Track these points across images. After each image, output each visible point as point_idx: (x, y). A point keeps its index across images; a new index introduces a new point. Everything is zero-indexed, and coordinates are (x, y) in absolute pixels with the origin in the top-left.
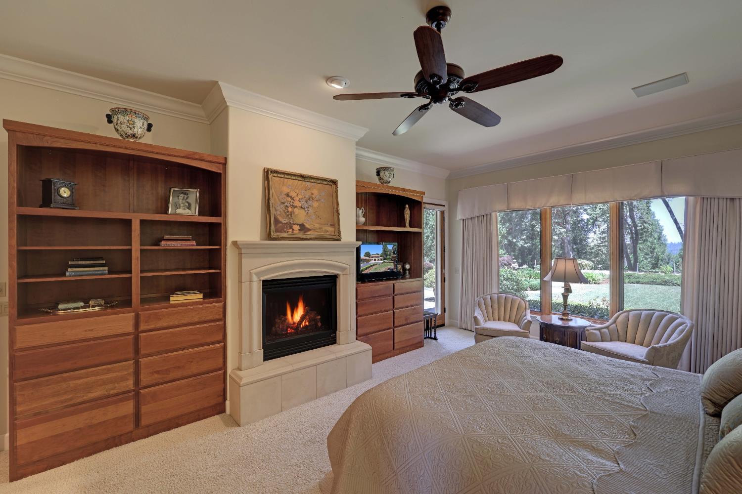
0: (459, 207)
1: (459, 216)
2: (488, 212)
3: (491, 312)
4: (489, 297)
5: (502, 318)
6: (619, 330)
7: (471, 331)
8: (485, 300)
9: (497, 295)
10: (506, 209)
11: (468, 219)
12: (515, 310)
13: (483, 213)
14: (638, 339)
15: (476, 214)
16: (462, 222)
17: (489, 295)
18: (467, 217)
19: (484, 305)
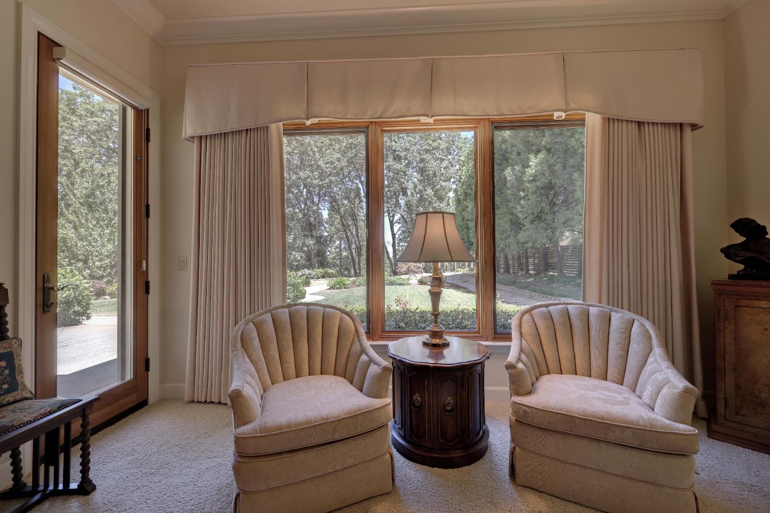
0: (189, 107)
1: (189, 129)
2: (261, 123)
3: (277, 356)
4: (268, 317)
5: (305, 368)
6: (535, 352)
7: (220, 403)
8: (259, 327)
9: (287, 310)
10: (304, 116)
11: (213, 136)
12: (334, 341)
13: (250, 124)
14: (565, 364)
15: (232, 126)
16: (195, 145)
17: (270, 311)
18: (209, 131)
19: (256, 343)
